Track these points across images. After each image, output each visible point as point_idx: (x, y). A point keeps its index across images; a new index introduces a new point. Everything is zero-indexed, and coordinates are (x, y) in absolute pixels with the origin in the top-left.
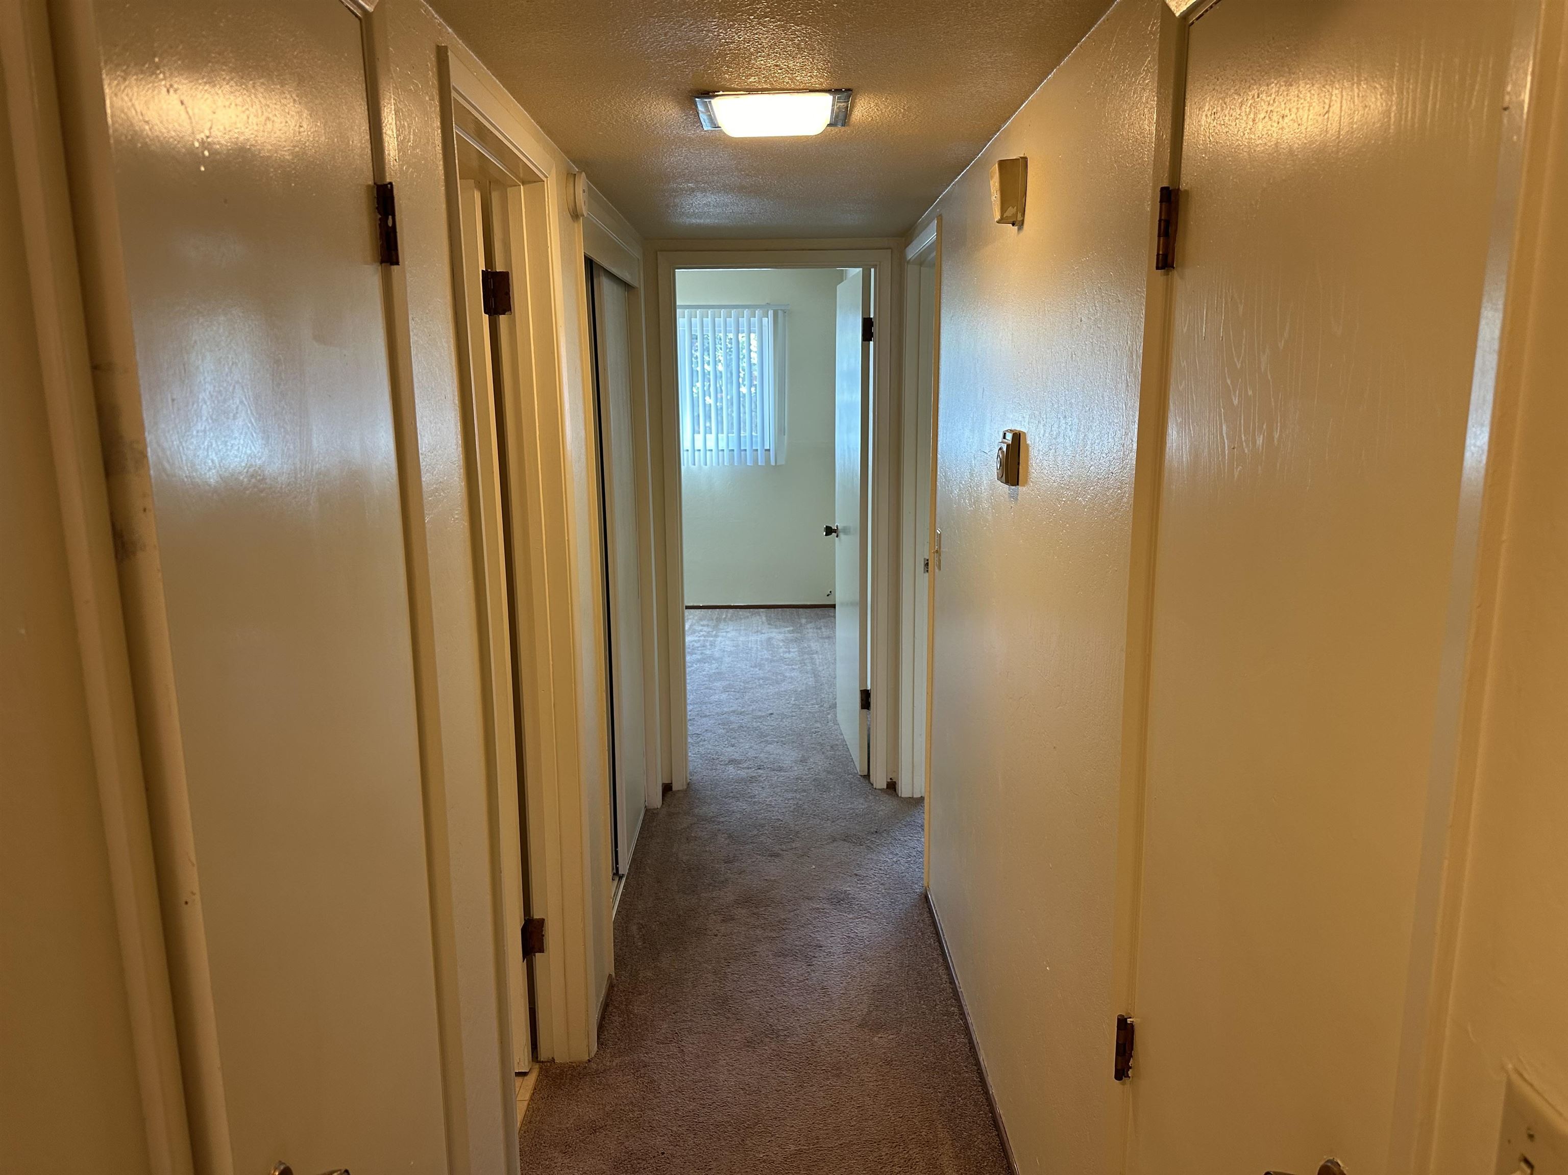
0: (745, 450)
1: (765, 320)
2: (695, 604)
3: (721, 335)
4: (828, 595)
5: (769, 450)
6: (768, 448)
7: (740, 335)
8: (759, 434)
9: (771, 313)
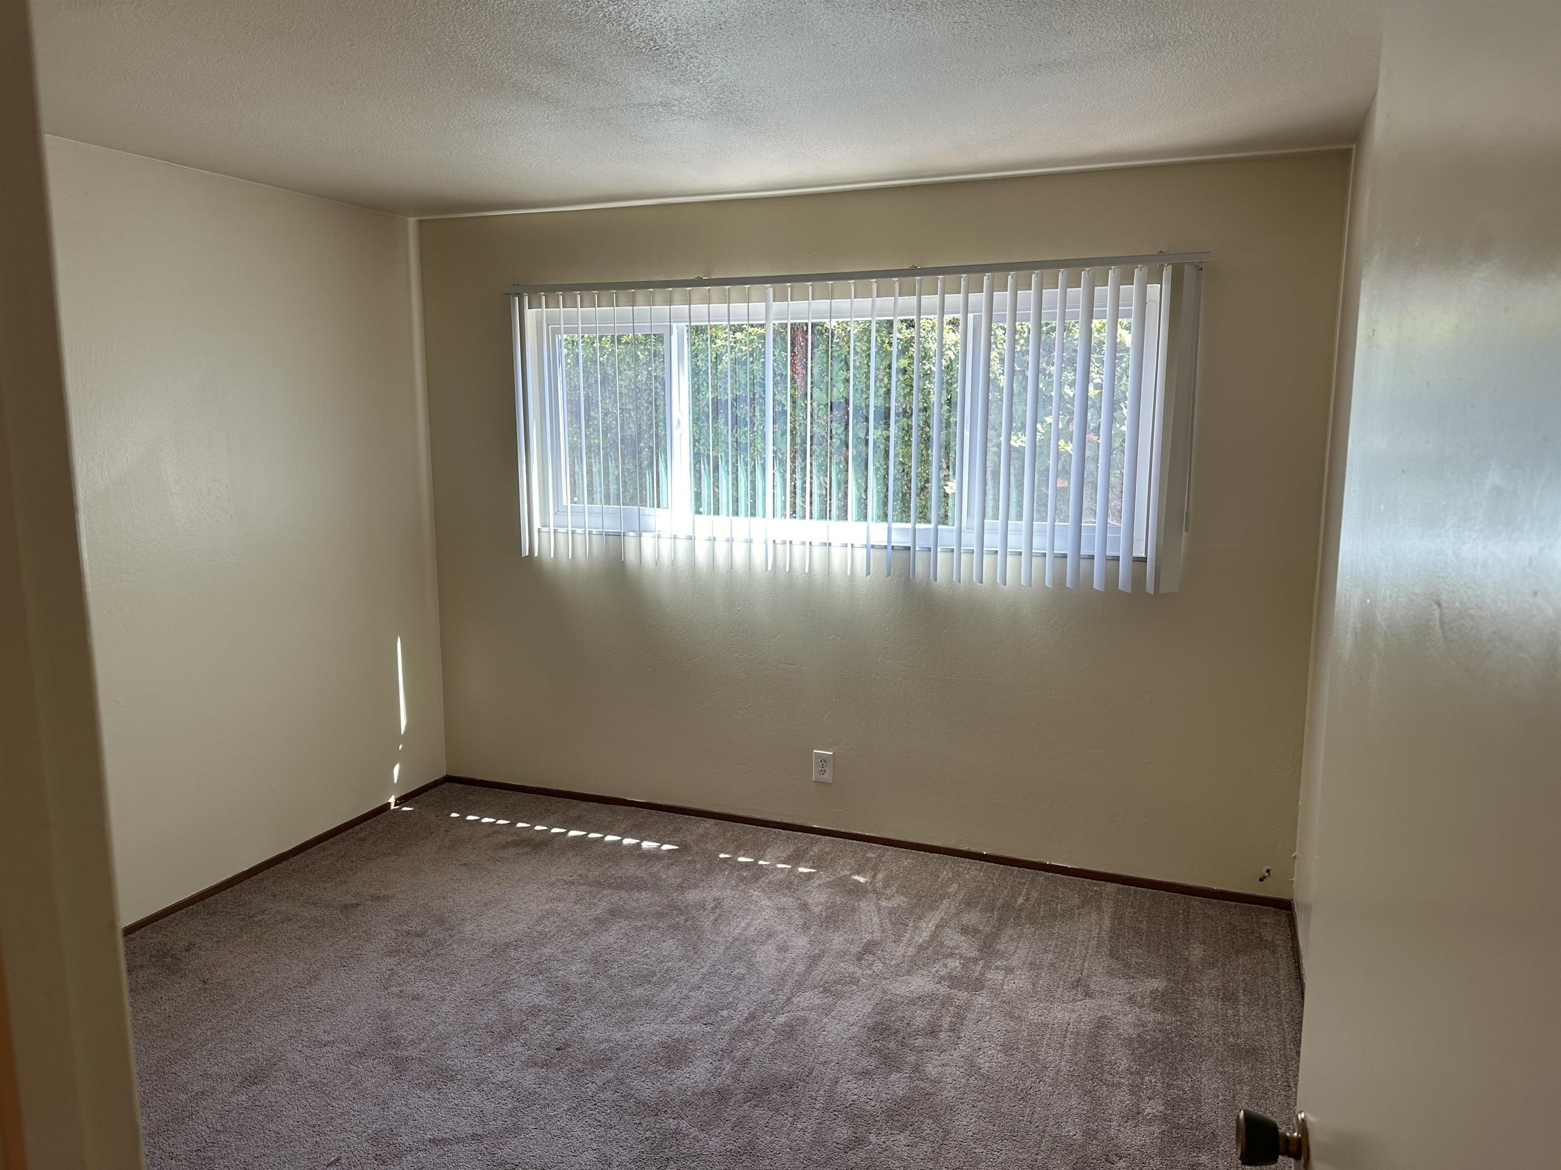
0: (1092, 557)
1: (1154, 289)
2: (974, 849)
3: (1056, 323)
4: (1261, 880)
5: (1144, 560)
6: (1143, 555)
7: (1096, 323)
8: (1123, 525)
9: (1167, 273)
